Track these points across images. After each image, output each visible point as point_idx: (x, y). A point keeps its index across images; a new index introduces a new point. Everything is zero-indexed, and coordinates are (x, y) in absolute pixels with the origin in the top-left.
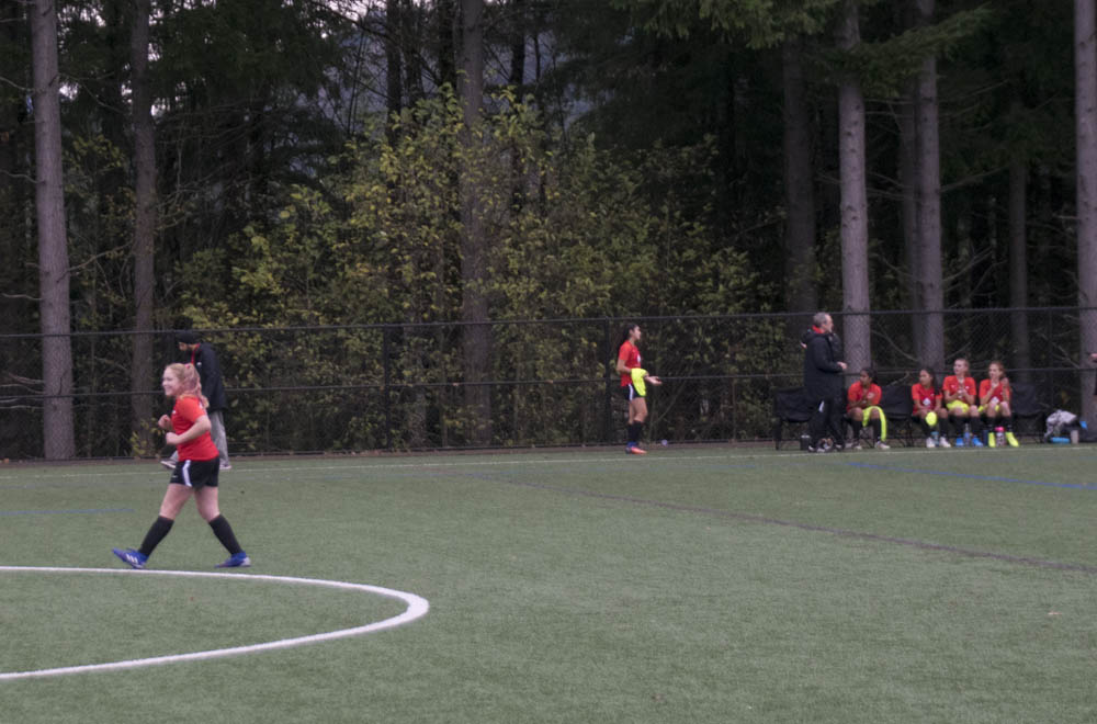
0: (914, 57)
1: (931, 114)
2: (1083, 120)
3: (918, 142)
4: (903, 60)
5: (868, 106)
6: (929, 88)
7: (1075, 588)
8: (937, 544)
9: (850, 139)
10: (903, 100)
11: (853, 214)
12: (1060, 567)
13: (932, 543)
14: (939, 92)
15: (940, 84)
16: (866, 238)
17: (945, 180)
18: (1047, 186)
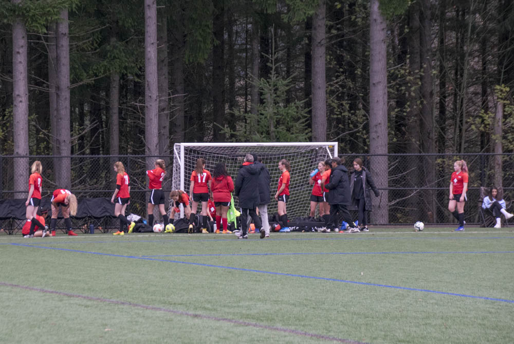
0: (55, 10)
1: (65, 42)
2: (149, 49)
3: (58, 59)
4: (49, 11)
5: (29, 37)
6: (64, 28)
7: (123, 315)
8: (52, 290)
9: (19, 56)
10: (50, 34)
11: (20, 99)
12: (117, 303)
13: (49, 290)
14: (70, 30)
15: (70, 26)
16: (27, 114)
17: (73, 81)
18: (131, 86)
